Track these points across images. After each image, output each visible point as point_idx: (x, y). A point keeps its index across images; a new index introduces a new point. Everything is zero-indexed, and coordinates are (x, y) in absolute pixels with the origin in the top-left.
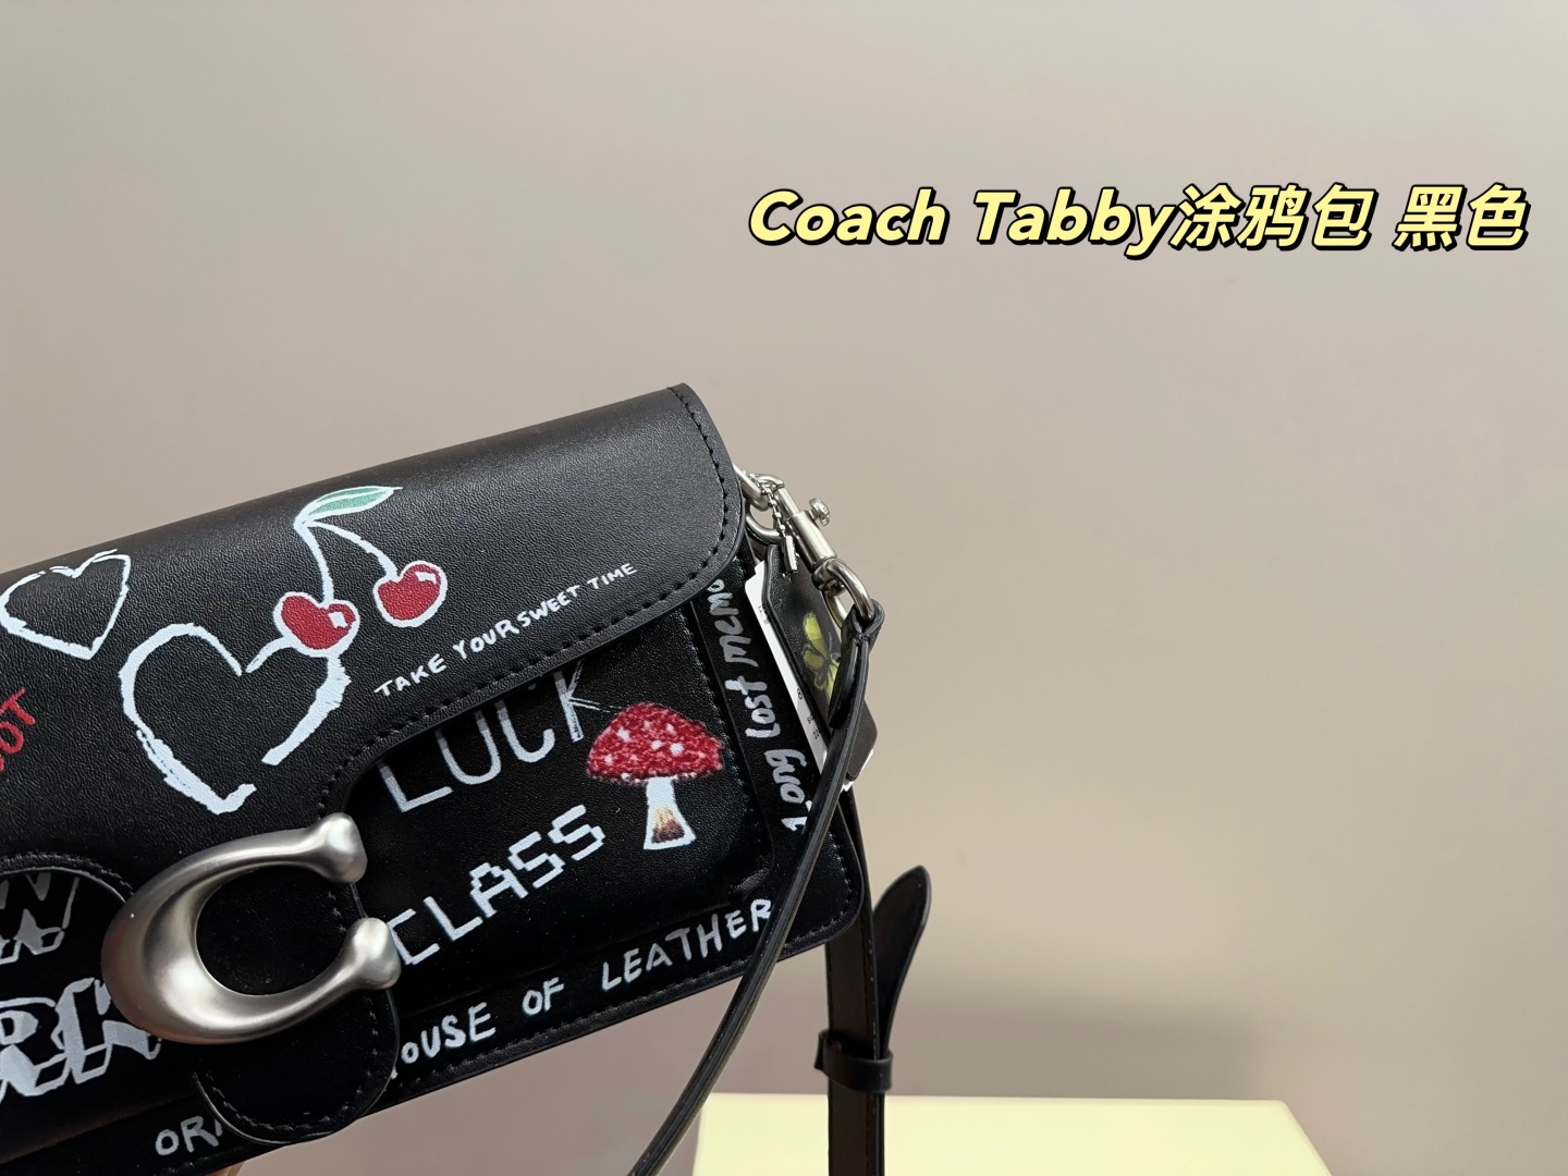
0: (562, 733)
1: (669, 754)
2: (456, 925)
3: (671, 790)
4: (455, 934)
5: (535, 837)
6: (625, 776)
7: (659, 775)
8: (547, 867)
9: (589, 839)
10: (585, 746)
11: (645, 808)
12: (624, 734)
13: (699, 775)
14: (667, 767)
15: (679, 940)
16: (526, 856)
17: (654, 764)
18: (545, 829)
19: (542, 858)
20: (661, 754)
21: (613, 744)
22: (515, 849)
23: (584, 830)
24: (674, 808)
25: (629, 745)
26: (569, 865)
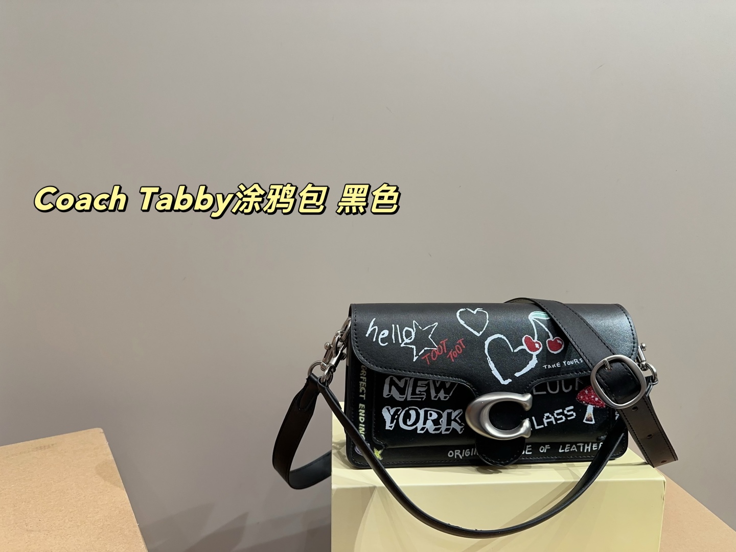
0: (574, 387)
1: (594, 400)
2: (538, 425)
3: (592, 409)
4: (537, 427)
5: (561, 411)
6: (584, 402)
7: (591, 404)
8: (561, 419)
9: (572, 415)
10: (578, 391)
11: (586, 411)
12: (586, 392)
13: (600, 407)
14: (593, 403)
15: (580, 446)
16: (558, 414)
17: (591, 401)
18: (564, 409)
19: (561, 416)
20: (593, 399)
21: (584, 394)
22: (556, 412)
23: (572, 413)
24: (592, 414)
25: (587, 395)
26: (566, 420)
